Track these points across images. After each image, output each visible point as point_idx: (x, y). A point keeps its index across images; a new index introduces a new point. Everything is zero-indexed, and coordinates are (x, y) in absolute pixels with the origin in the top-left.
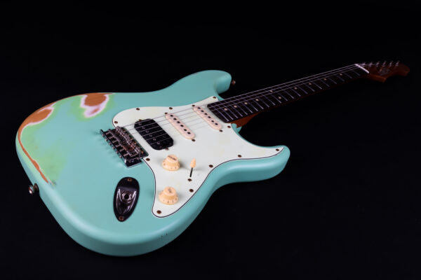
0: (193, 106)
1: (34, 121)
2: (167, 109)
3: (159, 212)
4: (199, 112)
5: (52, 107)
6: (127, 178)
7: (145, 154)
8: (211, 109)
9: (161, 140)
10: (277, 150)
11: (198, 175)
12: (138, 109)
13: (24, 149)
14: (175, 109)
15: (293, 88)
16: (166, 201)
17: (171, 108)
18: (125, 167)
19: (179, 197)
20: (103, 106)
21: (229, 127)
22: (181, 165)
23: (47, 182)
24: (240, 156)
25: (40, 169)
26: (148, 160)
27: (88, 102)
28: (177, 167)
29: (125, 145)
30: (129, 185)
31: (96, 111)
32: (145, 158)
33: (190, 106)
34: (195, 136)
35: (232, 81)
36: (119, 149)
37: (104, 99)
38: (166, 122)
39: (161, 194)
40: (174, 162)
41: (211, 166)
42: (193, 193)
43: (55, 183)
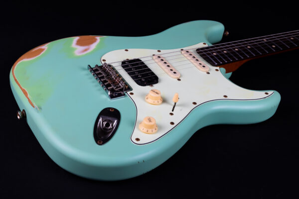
0: (182, 50)
1: (28, 58)
2: (155, 52)
3: (138, 139)
4: (187, 55)
5: (46, 47)
6: (110, 108)
7: (130, 89)
8: (198, 53)
9: (146, 77)
10: (267, 93)
11: (181, 110)
12: (127, 50)
13: (16, 80)
14: (163, 51)
15: (290, 38)
16: (145, 130)
17: (159, 51)
18: (109, 99)
19: (159, 127)
20: (94, 46)
21: (217, 70)
22: (164, 101)
23: (34, 107)
24: (225, 96)
25: (29, 96)
26: (132, 94)
27: (79, 43)
28: (160, 102)
29: (111, 79)
30: (111, 114)
31: (86, 50)
32: (129, 93)
33: (180, 49)
34: (181, 76)
35: (225, 31)
36: (104, 82)
37: (95, 40)
38: (153, 61)
39: (141, 123)
40: (157, 95)
41: (195, 103)
42: (174, 126)
43: (40, 108)
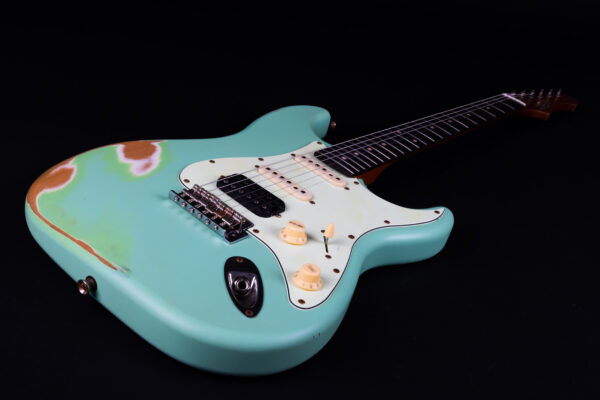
0: (293, 155)
1: (50, 186)
2: (255, 161)
3: (302, 302)
4: (305, 163)
5: (72, 164)
6: (236, 258)
7: (249, 224)
8: (320, 159)
9: (270, 205)
10: (437, 212)
11: (338, 249)
12: (212, 162)
13: (53, 227)
14: (268, 160)
15: (429, 127)
16: (307, 286)
17: (261, 159)
18: (227, 244)
19: (322, 281)
20: (156, 158)
21: (356, 183)
22: (310, 238)
23: (115, 269)
24: (387, 222)
25: (95, 252)
26: (256, 231)
27: (128, 154)
28: (306, 239)
30: (240, 269)
31: (147, 166)
32: (251, 230)
33: (289, 155)
34: (313, 197)
35: (332, 120)
36: (209, 216)
37: (153, 150)
38: (261, 178)
39: (296, 276)
40: (300, 230)
41: (352, 237)
42: (339, 275)
43: (128, 270)
